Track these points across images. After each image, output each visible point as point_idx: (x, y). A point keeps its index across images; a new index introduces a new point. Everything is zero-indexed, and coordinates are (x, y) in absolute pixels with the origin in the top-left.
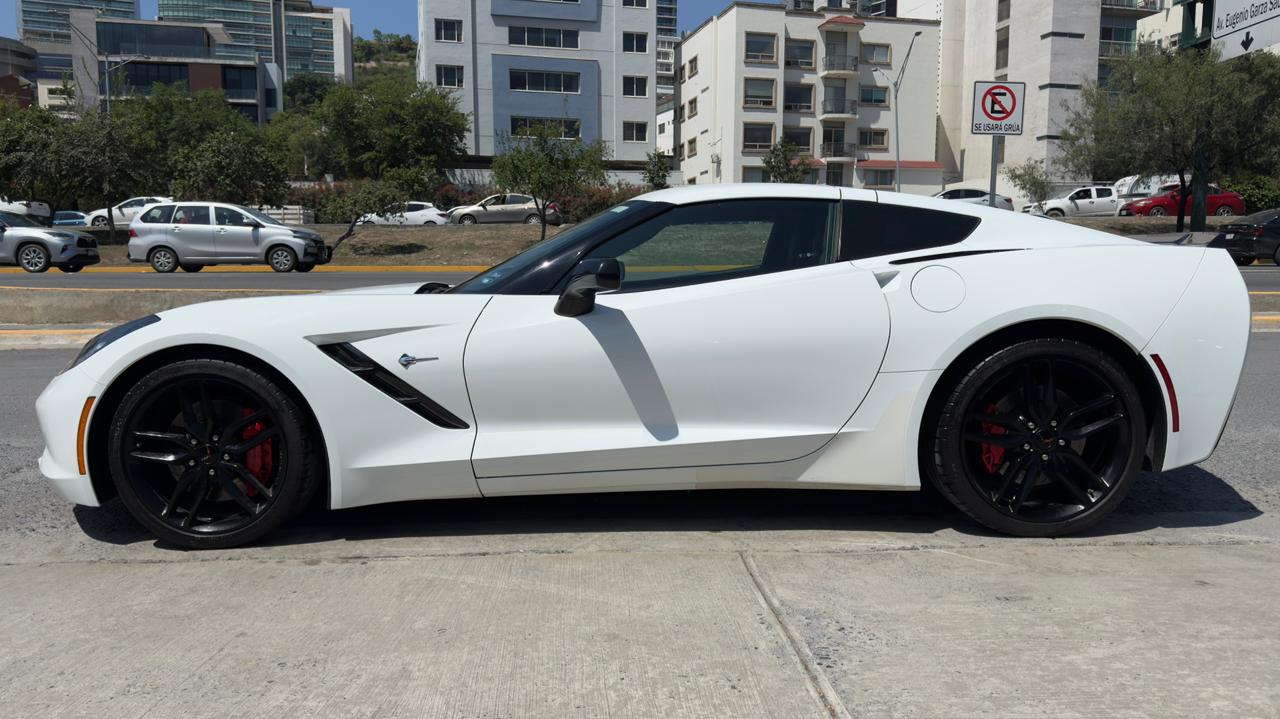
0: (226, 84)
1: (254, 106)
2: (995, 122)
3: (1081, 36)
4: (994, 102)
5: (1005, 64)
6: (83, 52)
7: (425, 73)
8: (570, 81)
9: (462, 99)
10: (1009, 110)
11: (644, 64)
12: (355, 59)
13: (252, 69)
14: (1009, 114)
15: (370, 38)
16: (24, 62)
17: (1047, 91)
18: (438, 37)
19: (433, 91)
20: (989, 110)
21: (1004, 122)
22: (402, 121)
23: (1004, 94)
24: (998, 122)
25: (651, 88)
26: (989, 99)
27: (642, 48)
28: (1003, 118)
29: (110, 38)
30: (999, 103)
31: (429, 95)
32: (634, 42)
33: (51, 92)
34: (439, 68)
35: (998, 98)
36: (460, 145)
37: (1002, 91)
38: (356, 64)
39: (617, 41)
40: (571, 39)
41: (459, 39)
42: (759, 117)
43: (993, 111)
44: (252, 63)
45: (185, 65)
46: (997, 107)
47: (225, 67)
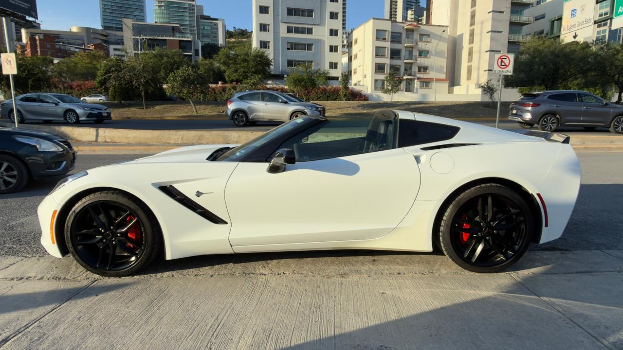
0: (181, 47)
1: (191, 55)
2: (502, 69)
3: (501, 32)
4: (502, 62)
5: (473, 43)
6: (128, 35)
7: (255, 45)
8: (309, 47)
9: (270, 53)
10: (507, 64)
11: (337, 41)
12: (226, 38)
13: (190, 42)
14: (507, 66)
15: (232, 30)
16: (104, 38)
17: (488, 53)
18: (261, 30)
19: (259, 50)
20: (500, 64)
21: (505, 69)
22: (248, 61)
23: (506, 59)
24: (503, 70)
25: (340, 49)
26: (500, 60)
27: (336, 34)
28: (505, 68)
29: (138, 30)
30: (504, 62)
31: (258, 52)
32: (334, 33)
33: (115, 49)
34: (261, 42)
35: (504, 60)
36: (269, 70)
37: (505, 57)
38: (227, 40)
39: (327, 32)
40: (310, 31)
41: (269, 31)
42: (381, 60)
43: (501, 65)
44: (190, 39)
45: (165, 40)
46: (503, 64)
47: (180, 41)
